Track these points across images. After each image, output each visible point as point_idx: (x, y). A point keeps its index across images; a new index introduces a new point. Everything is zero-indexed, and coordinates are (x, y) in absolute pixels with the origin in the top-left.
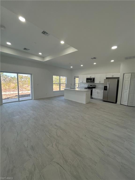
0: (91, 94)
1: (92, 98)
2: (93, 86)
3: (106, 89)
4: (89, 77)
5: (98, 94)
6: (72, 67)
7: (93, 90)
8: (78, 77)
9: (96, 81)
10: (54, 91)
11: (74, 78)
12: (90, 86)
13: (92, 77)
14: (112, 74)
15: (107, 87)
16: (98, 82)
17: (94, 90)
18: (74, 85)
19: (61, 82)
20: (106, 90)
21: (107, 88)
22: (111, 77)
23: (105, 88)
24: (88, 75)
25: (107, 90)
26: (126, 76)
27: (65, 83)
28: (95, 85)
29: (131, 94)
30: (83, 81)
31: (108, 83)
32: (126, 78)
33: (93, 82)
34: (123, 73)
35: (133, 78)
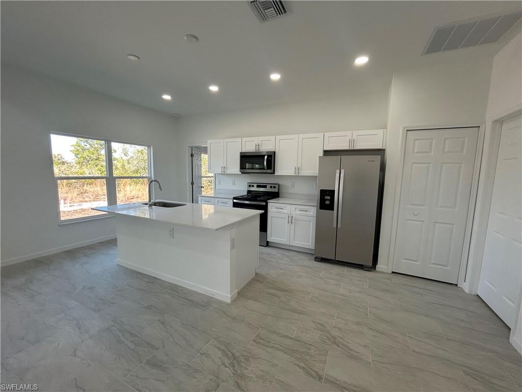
0: (263, 227)
1: (268, 244)
2: (268, 189)
3: (327, 202)
4: (250, 148)
5: (292, 226)
6: (167, 97)
7: (273, 205)
8: (205, 150)
9: (284, 168)
10: (62, 219)
11: (192, 155)
12: (258, 186)
13: (266, 148)
14: (349, 133)
15: (334, 191)
16: (291, 172)
17: (274, 210)
18: (192, 183)
19: (116, 173)
20: (330, 207)
21: (332, 200)
22: (345, 146)
23: (326, 200)
24: (248, 139)
25: (333, 209)
26: (417, 142)
27: (146, 175)
28: (277, 186)
29: (437, 225)
30: (225, 166)
31: (338, 175)
32: (416, 153)
33: (269, 171)
34: (404, 128)
35: (446, 150)
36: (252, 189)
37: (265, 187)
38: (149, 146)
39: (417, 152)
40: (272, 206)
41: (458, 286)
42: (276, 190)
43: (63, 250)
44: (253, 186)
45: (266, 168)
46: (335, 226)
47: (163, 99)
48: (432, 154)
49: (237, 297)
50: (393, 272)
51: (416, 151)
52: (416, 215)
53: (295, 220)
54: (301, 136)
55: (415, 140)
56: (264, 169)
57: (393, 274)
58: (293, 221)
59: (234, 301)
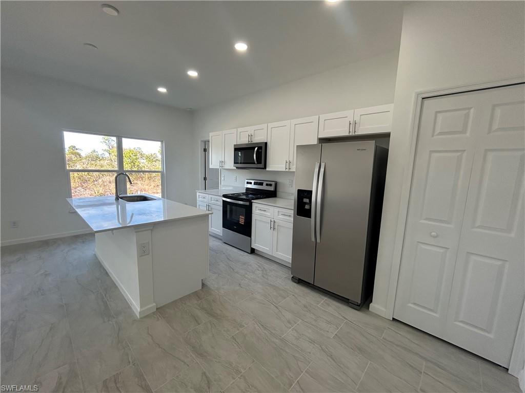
1: (252, 251)
3: (305, 207)
4: (244, 140)
5: (275, 233)
6: (162, 90)
9: (277, 161)
11: (205, 150)
12: (255, 184)
13: (257, 138)
14: (349, 113)
15: (311, 192)
16: (283, 168)
18: (205, 179)
19: (127, 167)
20: (308, 214)
21: (310, 203)
22: (343, 132)
24: (242, 129)
25: (310, 216)
26: (440, 116)
27: (160, 169)
28: (273, 184)
29: (473, 258)
30: (223, 161)
31: (317, 170)
32: (438, 135)
33: (259, 166)
34: (418, 94)
35: (496, 126)
36: (249, 186)
37: (261, 184)
38: (162, 142)
39: (441, 134)
40: (256, 207)
41: (509, 372)
42: (272, 189)
43: (73, 235)
44: (251, 183)
45: (256, 163)
46: (313, 239)
47: (158, 92)
48: (468, 134)
49: (154, 313)
50: (394, 319)
51: (438, 130)
52: (435, 237)
53: (278, 225)
54: (294, 121)
55: (437, 112)
56: (254, 163)
57: (394, 323)
58: (276, 227)
59: (146, 317)
